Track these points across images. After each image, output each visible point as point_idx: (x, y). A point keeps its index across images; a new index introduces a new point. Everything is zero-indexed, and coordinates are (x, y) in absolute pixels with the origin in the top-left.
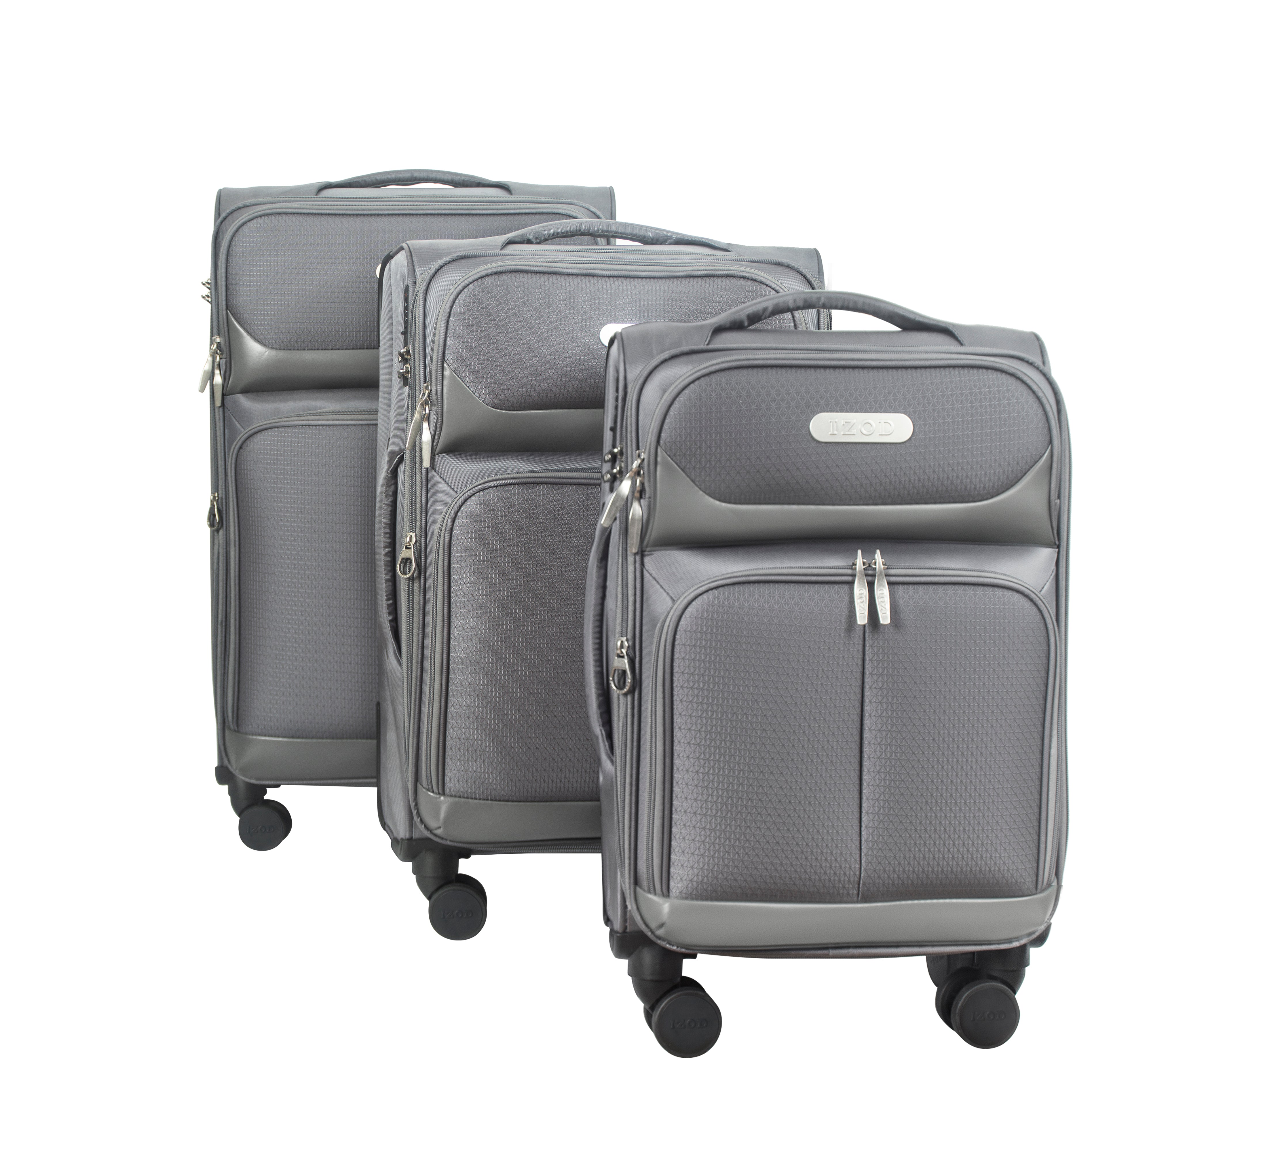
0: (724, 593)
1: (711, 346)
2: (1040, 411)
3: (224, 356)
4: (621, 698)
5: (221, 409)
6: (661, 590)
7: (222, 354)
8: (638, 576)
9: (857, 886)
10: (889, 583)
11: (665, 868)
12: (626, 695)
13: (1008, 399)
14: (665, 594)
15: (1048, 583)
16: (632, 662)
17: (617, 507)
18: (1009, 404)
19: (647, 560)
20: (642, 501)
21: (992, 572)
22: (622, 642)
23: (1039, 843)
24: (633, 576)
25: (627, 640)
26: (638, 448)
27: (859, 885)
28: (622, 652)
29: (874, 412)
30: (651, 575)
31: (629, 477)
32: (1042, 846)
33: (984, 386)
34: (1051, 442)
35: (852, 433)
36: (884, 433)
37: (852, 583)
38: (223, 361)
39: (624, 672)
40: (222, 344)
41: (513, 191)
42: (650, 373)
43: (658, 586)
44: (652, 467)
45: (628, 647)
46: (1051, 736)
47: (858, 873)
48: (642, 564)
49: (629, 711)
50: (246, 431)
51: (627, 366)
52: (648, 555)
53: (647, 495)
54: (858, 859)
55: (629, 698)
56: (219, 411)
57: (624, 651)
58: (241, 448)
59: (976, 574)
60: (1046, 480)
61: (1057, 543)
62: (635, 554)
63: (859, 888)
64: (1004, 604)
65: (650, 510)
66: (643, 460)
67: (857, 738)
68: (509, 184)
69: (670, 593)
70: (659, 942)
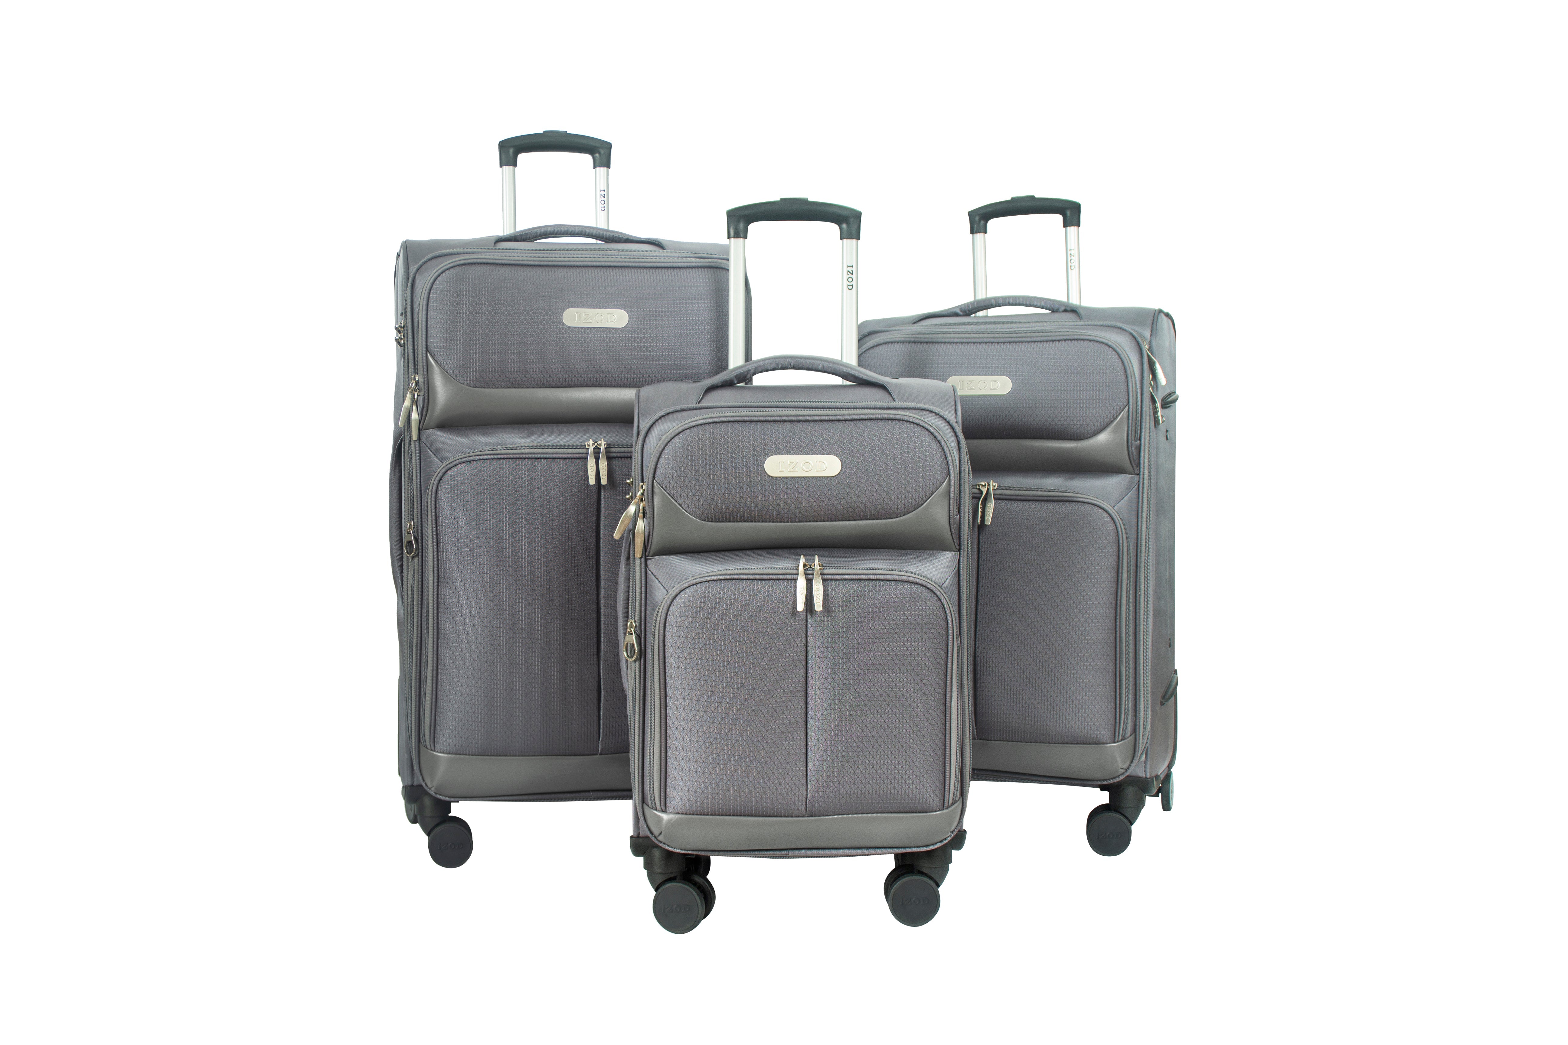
0: (701, 588)
1: (702, 404)
2: (940, 451)
3: (422, 393)
4: (633, 664)
5: (417, 443)
6: (660, 585)
7: (419, 392)
8: (643, 574)
9: (804, 803)
10: (823, 580)
11: (663, 790)
12: (635, 661)
13: (915, 443)
14: (662, 587)
15: (949, 578)
16: (639, 637)
17: (625, 525)
18: (915, 447)
19: (649, 562)
20: (645, 519)
21: (902, 571)
22: (631, 622)
23: (945, 772)
24: (639, 574)
25: (635, 622)
26: (643, 481)
27: (806, 802)
28: (631, 631)
29: (812, 454)
30: (652, 573)
31: (634, 503)
32: (947, 774)
33: (896, 433)
34: (949, 473)
35: (796, 470)
36: (819, 470)
37: (796, 580)
38: (421, 398)
39: (633, 645)
40: (421, 382)
41: (666, 247)
42: (652, 425)
43: (657, 582)
44: (650, 496)
45: (636, 627)
46: (951, 692)
47: (805, 794)
48: (646, 565)
49: (637, 673)
50: (445, 464)
51: (640, 419)
52: (650, 559)
53: (648, 516)
54: (805, 784)
55: (637, 664)
56: (415, 445)
57: (632, 630)
58: (441, 479)
59: (890, 572)
60: (946, 501)
61: (958, 547)
62: (641, 558)
63: (806, 805)
64: (911, 595)
65: (651, 526)
66: (644, 490)
67: (803, 694)
68: (661, 241)
69: (666, 587)
70: (661, 845)
